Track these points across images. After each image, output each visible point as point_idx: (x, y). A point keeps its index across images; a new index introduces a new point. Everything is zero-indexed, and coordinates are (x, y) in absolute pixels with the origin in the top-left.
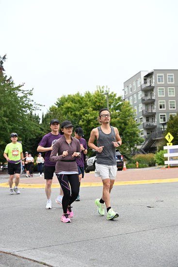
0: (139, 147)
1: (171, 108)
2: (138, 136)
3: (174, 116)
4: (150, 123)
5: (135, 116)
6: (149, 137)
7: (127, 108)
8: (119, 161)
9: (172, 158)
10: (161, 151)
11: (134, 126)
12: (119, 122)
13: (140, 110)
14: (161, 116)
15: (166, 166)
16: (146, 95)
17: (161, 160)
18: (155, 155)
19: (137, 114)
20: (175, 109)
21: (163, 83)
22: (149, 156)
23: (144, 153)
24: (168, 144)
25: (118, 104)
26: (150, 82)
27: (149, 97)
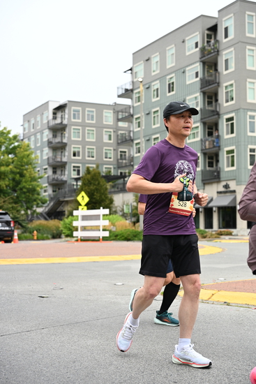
0: (39, 210)
1: (89, 157)
2: (38, 194)
3: (91, 169)
4: (58, 176)
5: (36, 165)
6: (55, 196)
7: (26, 153)
8: (7, 228)
9: (84, 229)
10: (70, 217)
11: (34, 179)
12: (12, 172)
13: (45, 157)
14: (74, 167)
15: (76, 239)
16: (55, 136)
17: (70, 229)
18: (62, 222)
19: (39, 162)
20: (94, 159)
21: (80, 121)
22: (53, 223)
23: (46, 219)
24: (80, 207)
25: (13, 145)
26: (62, 118)
27: (58, 139)
